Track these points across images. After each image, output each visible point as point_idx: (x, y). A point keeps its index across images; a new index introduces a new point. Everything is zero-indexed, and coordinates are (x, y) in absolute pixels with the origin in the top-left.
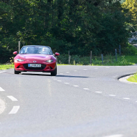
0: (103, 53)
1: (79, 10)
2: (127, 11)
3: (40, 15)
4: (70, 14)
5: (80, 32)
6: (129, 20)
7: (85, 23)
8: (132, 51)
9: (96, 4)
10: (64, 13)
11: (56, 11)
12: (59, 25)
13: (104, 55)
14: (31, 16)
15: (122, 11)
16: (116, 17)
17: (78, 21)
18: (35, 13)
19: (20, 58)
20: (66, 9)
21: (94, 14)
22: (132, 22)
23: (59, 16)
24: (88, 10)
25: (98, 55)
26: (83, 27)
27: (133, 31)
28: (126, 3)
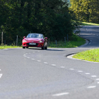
0: (57, 39)
1: (41, 12)
2: (72, 12)
3: (16, 15)
4: (36, 14)
5: (42, 26)
6: (74, 18)
7: (45, 20)
8: (75, 38)
9: (52, 8)
10: (32, 14)
11: (26, 12)
12: (28, 21)
13: (58, 41)
14: (10, 16)
15: (69, 12)
16: (65, 16)
17: (40, 19)
18: (13, 14)
19: (25, 40)
20: (33, 11)
21: (51, 14)
22: (75, 19)
23: (28, 16)
24: (47, 12)
25: (54, 41)
26: (44, 23)
27: (77, 25)
28: (71, 7)
